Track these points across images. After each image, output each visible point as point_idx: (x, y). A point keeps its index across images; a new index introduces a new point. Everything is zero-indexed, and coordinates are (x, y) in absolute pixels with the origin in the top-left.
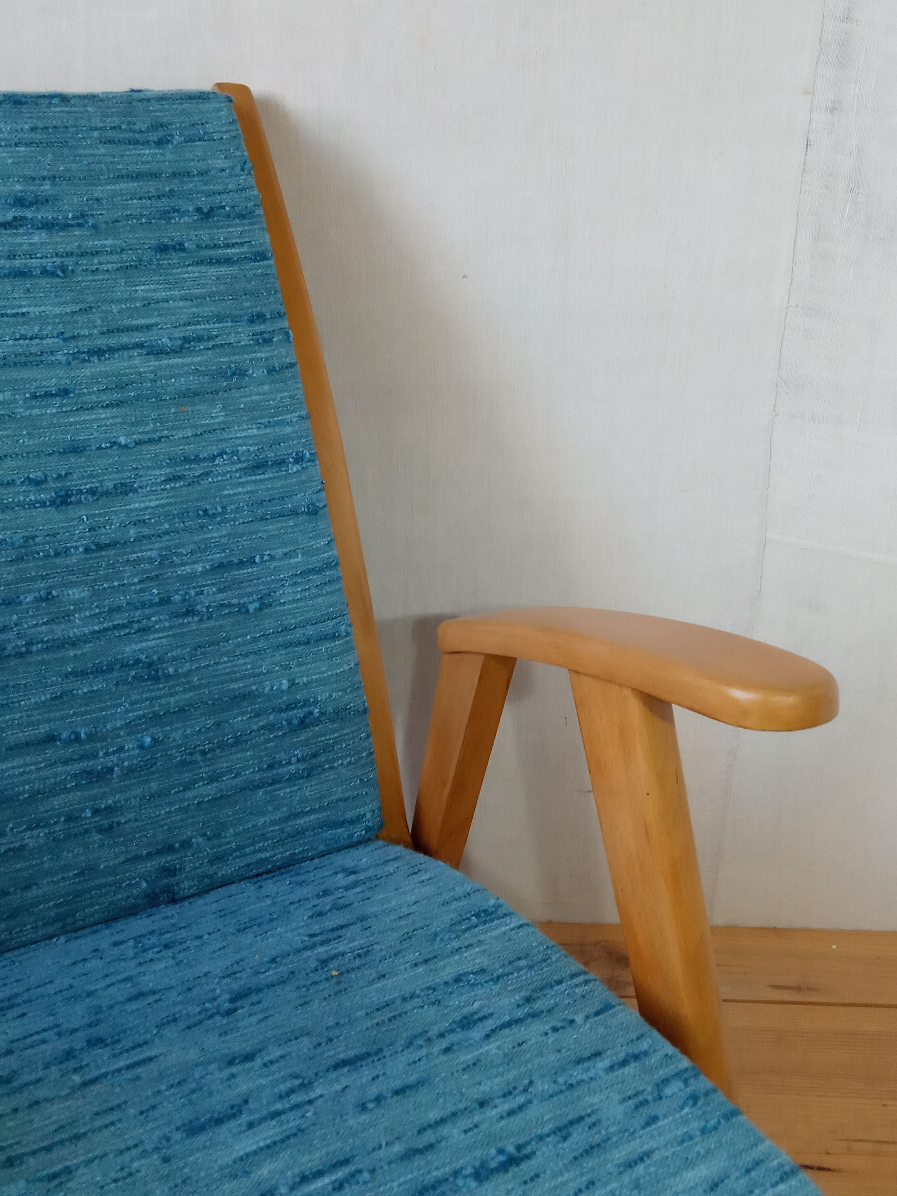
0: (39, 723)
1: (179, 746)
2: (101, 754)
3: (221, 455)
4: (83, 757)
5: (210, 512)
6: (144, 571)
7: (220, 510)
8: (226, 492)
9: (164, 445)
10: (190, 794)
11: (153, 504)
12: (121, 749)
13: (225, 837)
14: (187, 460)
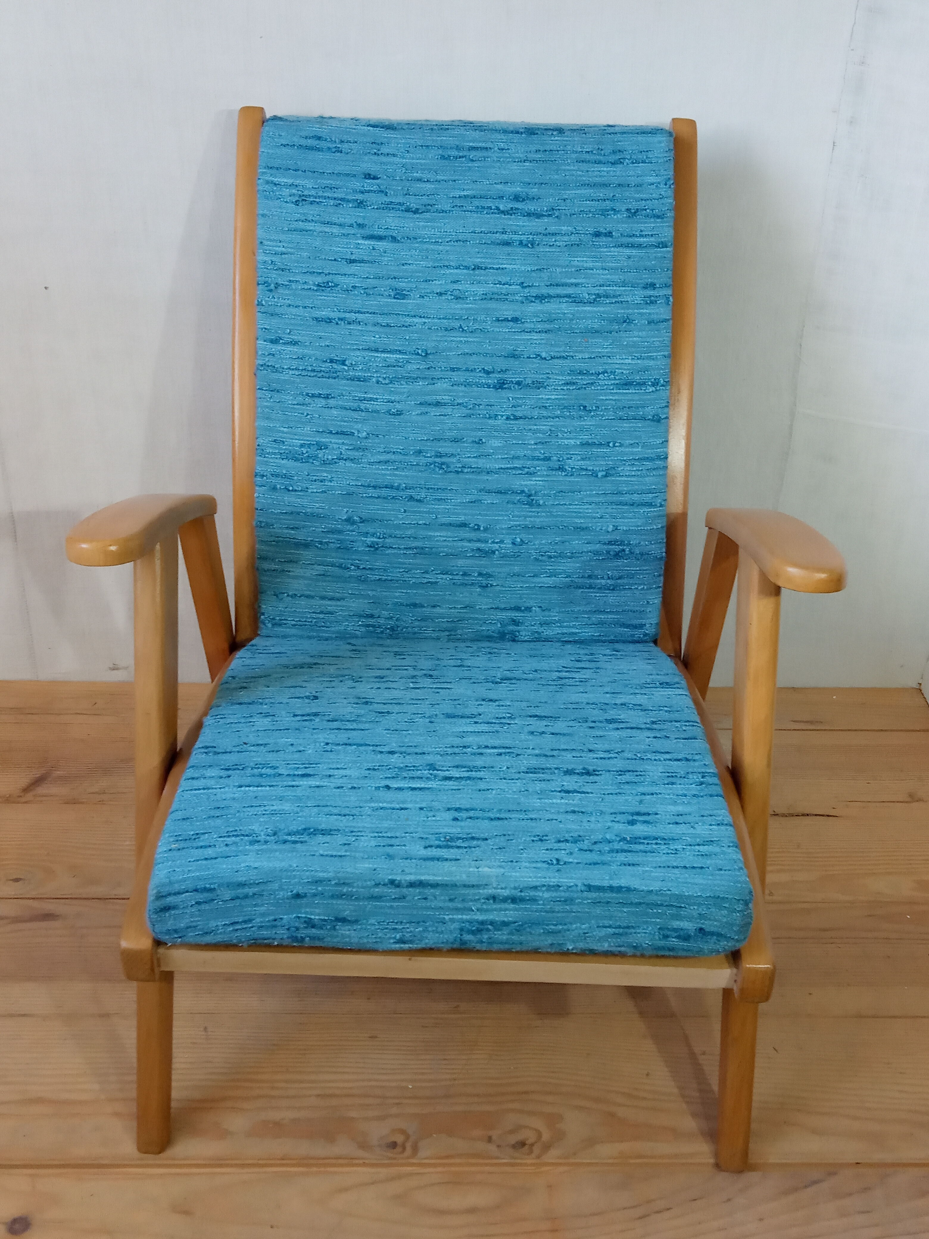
0: (459, 514)
1: (537, 549)
2: (490, 541)
3: (603, 373)
4: (479, 541)
5: (588, 409)
6: (539, 438)
7: (594, 408)
8: (601, 398)
9: (568, 361)
10: (536, 580)
11: (553, 397)
12: (502, 542)
13: (553, 612)
14: (581, 373)
